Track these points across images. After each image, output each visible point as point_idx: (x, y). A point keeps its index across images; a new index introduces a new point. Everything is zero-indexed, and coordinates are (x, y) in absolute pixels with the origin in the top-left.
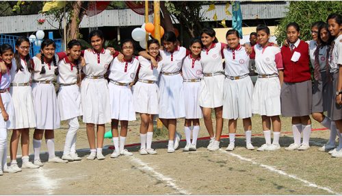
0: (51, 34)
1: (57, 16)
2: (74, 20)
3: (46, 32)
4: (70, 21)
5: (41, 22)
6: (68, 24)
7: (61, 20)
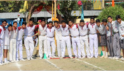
0: (22, 19)
1: (24, 14)
2: (29, 15)
3: (21, 18)
4: (28, 16)
5: (19, 16)
6: (27, 17)
7: (25, 15)
